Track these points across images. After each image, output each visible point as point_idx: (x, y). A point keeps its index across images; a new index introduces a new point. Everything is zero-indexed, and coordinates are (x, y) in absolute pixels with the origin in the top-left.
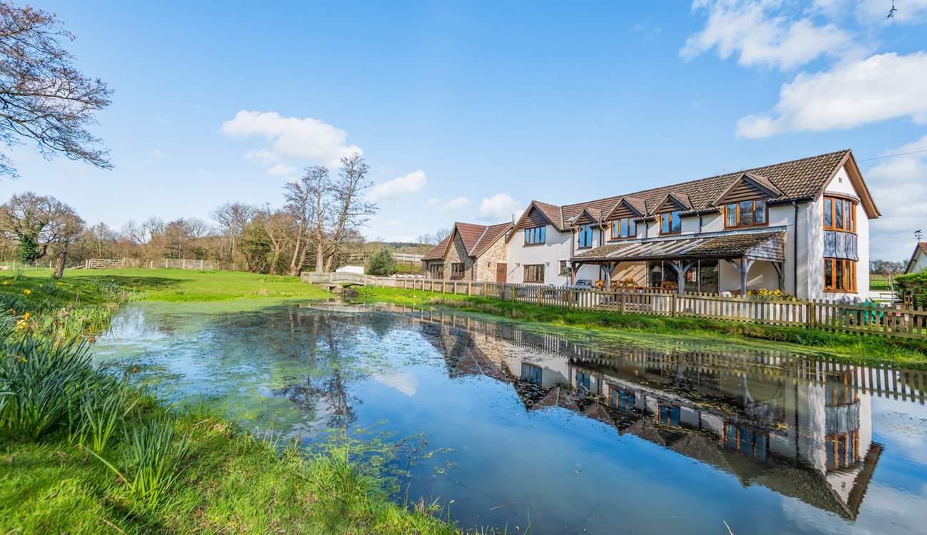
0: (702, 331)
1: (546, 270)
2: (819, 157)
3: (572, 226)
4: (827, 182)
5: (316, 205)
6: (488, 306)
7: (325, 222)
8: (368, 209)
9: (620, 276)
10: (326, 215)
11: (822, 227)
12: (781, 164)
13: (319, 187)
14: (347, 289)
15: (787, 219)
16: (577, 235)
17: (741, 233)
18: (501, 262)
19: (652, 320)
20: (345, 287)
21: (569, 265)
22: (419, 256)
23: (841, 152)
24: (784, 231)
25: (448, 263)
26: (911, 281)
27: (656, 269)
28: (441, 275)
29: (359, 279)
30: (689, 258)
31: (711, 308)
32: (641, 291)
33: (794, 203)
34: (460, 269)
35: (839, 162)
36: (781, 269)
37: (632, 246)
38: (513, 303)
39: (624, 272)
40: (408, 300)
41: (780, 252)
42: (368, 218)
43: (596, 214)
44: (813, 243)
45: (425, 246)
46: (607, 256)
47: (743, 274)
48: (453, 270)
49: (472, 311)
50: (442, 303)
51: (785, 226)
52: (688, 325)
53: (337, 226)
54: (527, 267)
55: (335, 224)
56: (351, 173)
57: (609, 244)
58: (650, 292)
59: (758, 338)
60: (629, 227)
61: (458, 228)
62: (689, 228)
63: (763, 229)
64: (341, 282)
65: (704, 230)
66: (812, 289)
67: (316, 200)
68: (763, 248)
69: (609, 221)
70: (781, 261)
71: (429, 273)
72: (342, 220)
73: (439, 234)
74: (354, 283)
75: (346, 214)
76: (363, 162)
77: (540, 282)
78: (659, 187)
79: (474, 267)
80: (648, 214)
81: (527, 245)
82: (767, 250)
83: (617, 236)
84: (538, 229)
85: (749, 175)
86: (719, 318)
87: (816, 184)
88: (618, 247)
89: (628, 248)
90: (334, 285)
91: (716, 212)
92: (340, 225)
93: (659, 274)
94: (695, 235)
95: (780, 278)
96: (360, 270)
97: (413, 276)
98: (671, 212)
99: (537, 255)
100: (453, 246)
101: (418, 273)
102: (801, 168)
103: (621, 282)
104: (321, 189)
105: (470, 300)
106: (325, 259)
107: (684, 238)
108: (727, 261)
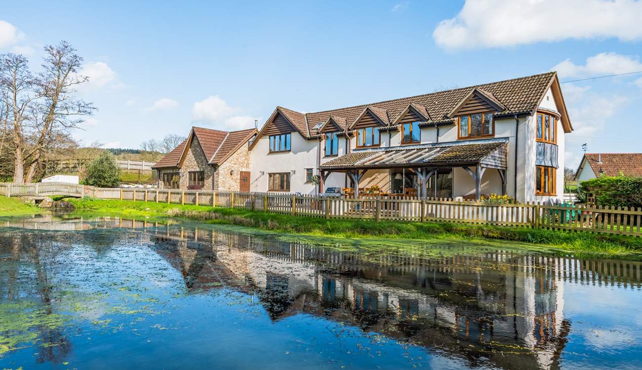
0: (448, 234)
1: (293, 179)
2: (532, 77)
3: (318, 133)
4: (540, 99)
5: (11, 101)
6: (238, 217)
7: (24, 122)
8: (82, 109)
9: (365, 184)
10: (25, 113)
11: (535, 139)
12: (502, 82)
13: (16, 80)
14: (59, 202)
15: (509, 131)
16: (323, 142)
17: (472, 143)
18: (244, 170)
19: (405, 225)
20: (56, 199)
21: (315, 173)
22: (147, 164)
23: (549, 74)
24: (507, 141)
25: (184, 172)
26: (593, 185)
27: (398, 177)
28: (176, 185)
29: (74, 190)
30: (431, 166)
31: (454, 212)
32: (386, 198)
33: (516, 117)
34: (199, 178)
35: (548, 82)
36: (504, 174)
37: (377, 155)
38: (266, 214)
39: (369, 179)
40: (140, 213)
41: (503, 160)
42: (83, 119)
43: (341, 121)
44: (529, 152)
45: (150, 153)
46: (355, 164)
47: (477, 180)
48: (190, 179)
49: (220, 223)
50: (182, 215)
51: (508, 138)
52: (436, 230)
53: (42, 128)
54: (270, 175)
55: (38, 126)
56: (58, 65)
57: (355, 152)
58: (394, 198)
59: (495, 238)
60: (373, 136)
61: (196, 133)
62: (428, 137)
63: (489, 140)
64: (50, 194)
65: (441, 140)
66: (527, 193)
67: (11, 95)
68: (492, 156)
69: (354, 129)
70: (504, 169)
71: (161, 182)
72: (48, 121)
73: (167, 141)
74: (68, 194)
75: (53, 113)
76: (75, 53)
77: (286, 191)
78: (399, 98)
79: (215, 176)
80: (391, 123)
81: (271, 152)
82: (494, 158)
83: (362, 144)
84: (283, 137)
85: (479, 90)
86: (461, 221)
87: (532, 101)
88: (365, 155)
89: (374, 156)
90: (42, 198)
91: (451, 124)
92: (46, 126)
93: (400, 181)
94: (433, 144)
95: (503, 183)
96: (73, 179)
97: (141, 186)
98: (411, 122)
99: (282, 163)
100: (190, 152)
101: (147, 183)
102: (519, 86)
103: (367, 189)
104: (17, 83)
105: (216, 211)
106: (26, 166)
107: (423, 147)
108: (464, 168)
